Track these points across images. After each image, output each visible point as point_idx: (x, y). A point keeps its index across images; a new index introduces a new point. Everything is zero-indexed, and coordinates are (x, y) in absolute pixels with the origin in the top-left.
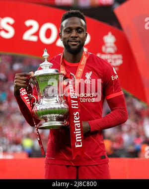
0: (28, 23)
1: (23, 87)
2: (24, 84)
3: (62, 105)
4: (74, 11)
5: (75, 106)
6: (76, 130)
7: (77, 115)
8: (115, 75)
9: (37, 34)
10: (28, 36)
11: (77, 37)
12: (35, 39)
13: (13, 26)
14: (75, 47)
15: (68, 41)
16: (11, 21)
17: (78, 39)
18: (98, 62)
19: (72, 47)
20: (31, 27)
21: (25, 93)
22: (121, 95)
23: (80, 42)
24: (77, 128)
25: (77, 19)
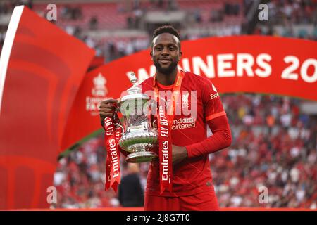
0: (288, 59)
1: (108, 116)
2: (110, 112)
3: (152, 134)
4: (166, 27)
5: (165, 134)
6: (164, 161)
7: (166, 145)
8: (214, 93)
9: (298, 71)
10: (287, 74)
11: (168, 55)
12: (295, 77)
13: (270, 63)
14: (166, 66)
15: (158, 59)
16: (268, 58)
17: (169, 57)
18: (194, 80)
19: (163, 66)
20: (291, 64)
21: (110, 123)
22: (223, 116)
23: (171, 60)
24: (165, 159)
25: (169, 35)
